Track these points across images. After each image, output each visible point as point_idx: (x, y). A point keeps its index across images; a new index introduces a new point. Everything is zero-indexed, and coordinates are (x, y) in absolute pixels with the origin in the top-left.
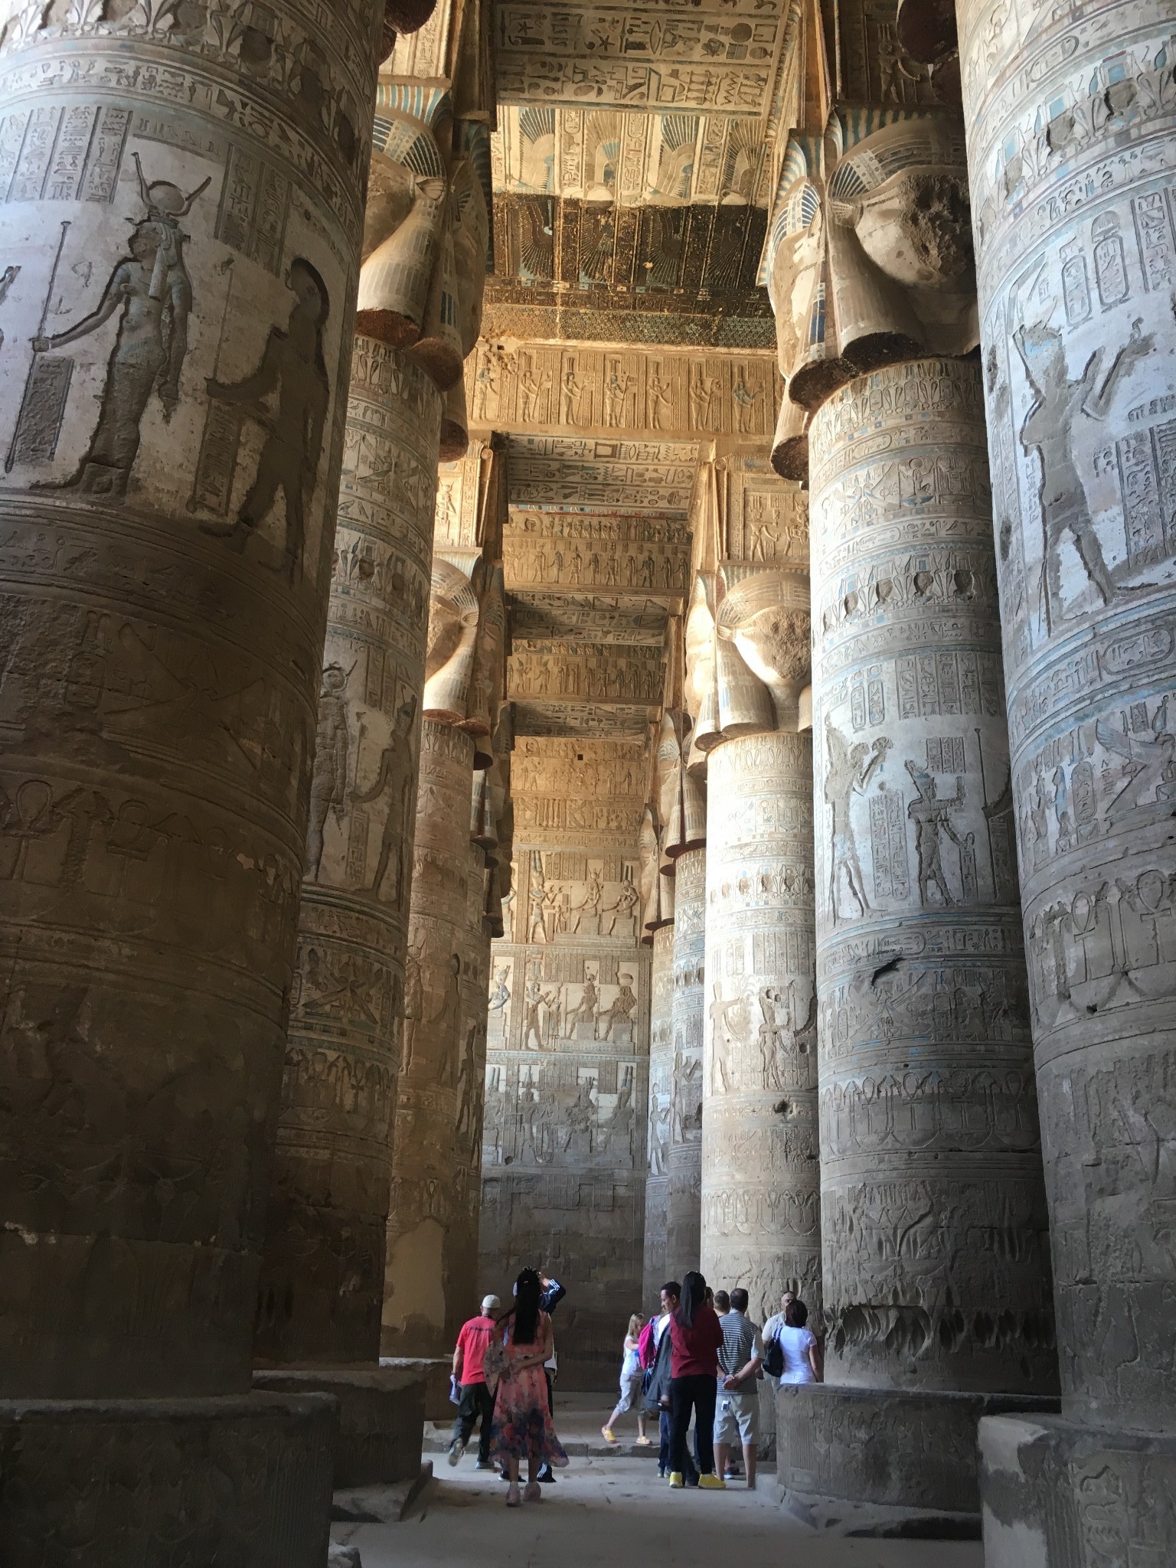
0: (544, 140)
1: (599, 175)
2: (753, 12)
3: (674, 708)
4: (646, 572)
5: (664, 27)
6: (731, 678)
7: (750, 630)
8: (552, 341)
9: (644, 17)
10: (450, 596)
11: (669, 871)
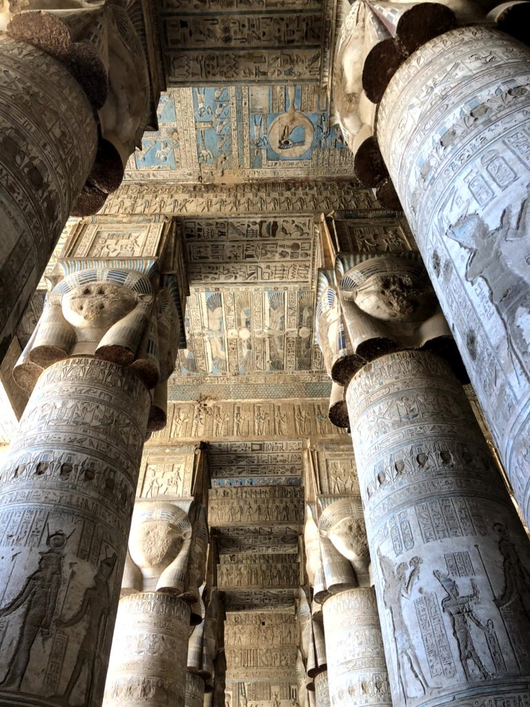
0: (218, 310)
1: (243, 323)
2: (299, 237)
3: (305, 585)
4: (285, 513)
5: (261, 247)
6: (329, 558)
7: (338, 531)
8: (229, 400)
9: (252, 243)
10: (176, 523)
11: (311, 687)
